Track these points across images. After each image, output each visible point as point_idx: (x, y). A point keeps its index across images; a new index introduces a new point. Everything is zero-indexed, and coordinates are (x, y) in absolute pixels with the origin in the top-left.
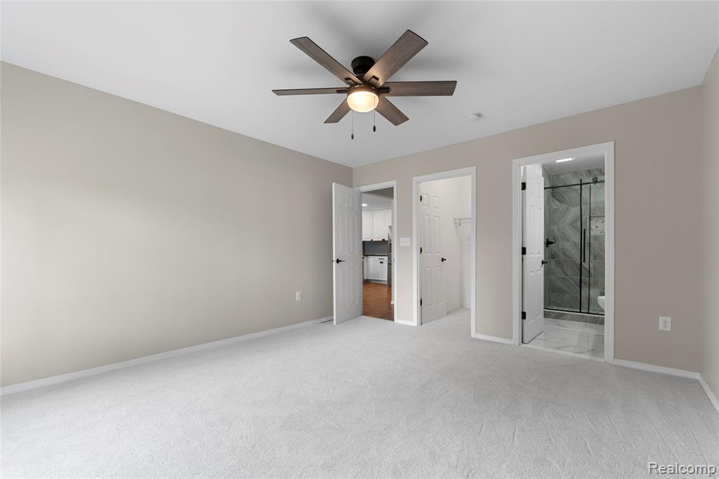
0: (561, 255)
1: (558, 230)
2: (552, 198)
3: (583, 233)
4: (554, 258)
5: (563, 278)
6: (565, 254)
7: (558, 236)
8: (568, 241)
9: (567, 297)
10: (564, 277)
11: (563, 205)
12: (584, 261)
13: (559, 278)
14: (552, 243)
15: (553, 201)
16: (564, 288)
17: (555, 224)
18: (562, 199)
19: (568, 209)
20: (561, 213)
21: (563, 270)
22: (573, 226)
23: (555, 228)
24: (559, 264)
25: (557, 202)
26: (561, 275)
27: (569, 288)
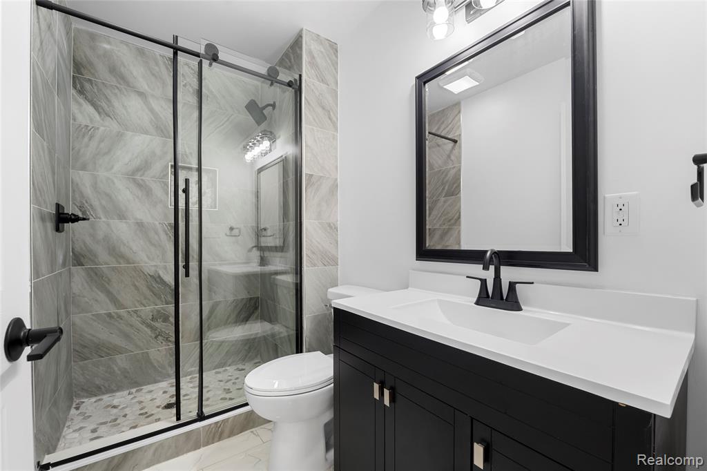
0: (103, 255)
1: (95, 186)
2: (73, 91)
3: (180, 191)
4: (81, 264)
5: (109, 315)
6: (114, 252)
7: (96, 203)
8: (122, 217)
9: (121, 361)
10: (113, 310)
11: (108, 121)
12: (187, 275)
13: (98, 316)
14: (75, 219)
15: (80, 105)
16: (117, 340)
17: (84, 168)
18: (104, 104)
19: (120, 136)
20: (102, 140)
21: (109, 293)
22: (134, 180)
23: (83, 179)
24: (98, 278)
25: (90, 109)
26: (103, 306)
27: (127, 336)
